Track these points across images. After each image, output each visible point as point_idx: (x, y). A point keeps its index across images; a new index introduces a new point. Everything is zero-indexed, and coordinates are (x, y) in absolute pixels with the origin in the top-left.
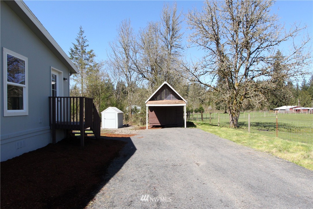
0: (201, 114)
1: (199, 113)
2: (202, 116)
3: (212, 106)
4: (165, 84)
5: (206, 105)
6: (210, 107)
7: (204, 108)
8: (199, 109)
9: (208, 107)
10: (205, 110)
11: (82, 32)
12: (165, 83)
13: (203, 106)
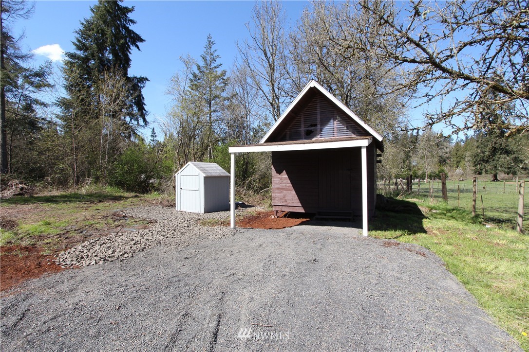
0: (441, 181)
1: (437, 180)
2: (444, 184)
3: (464, 169)
4: (311, 88)
5: (450, 167)
6: (459, 171)
7: (447, 171)
8: (437, 173)
9: (456, 170)
10: (449, 174)
11: (210, 43)
12: (313, 84)
13: (446, 169)
